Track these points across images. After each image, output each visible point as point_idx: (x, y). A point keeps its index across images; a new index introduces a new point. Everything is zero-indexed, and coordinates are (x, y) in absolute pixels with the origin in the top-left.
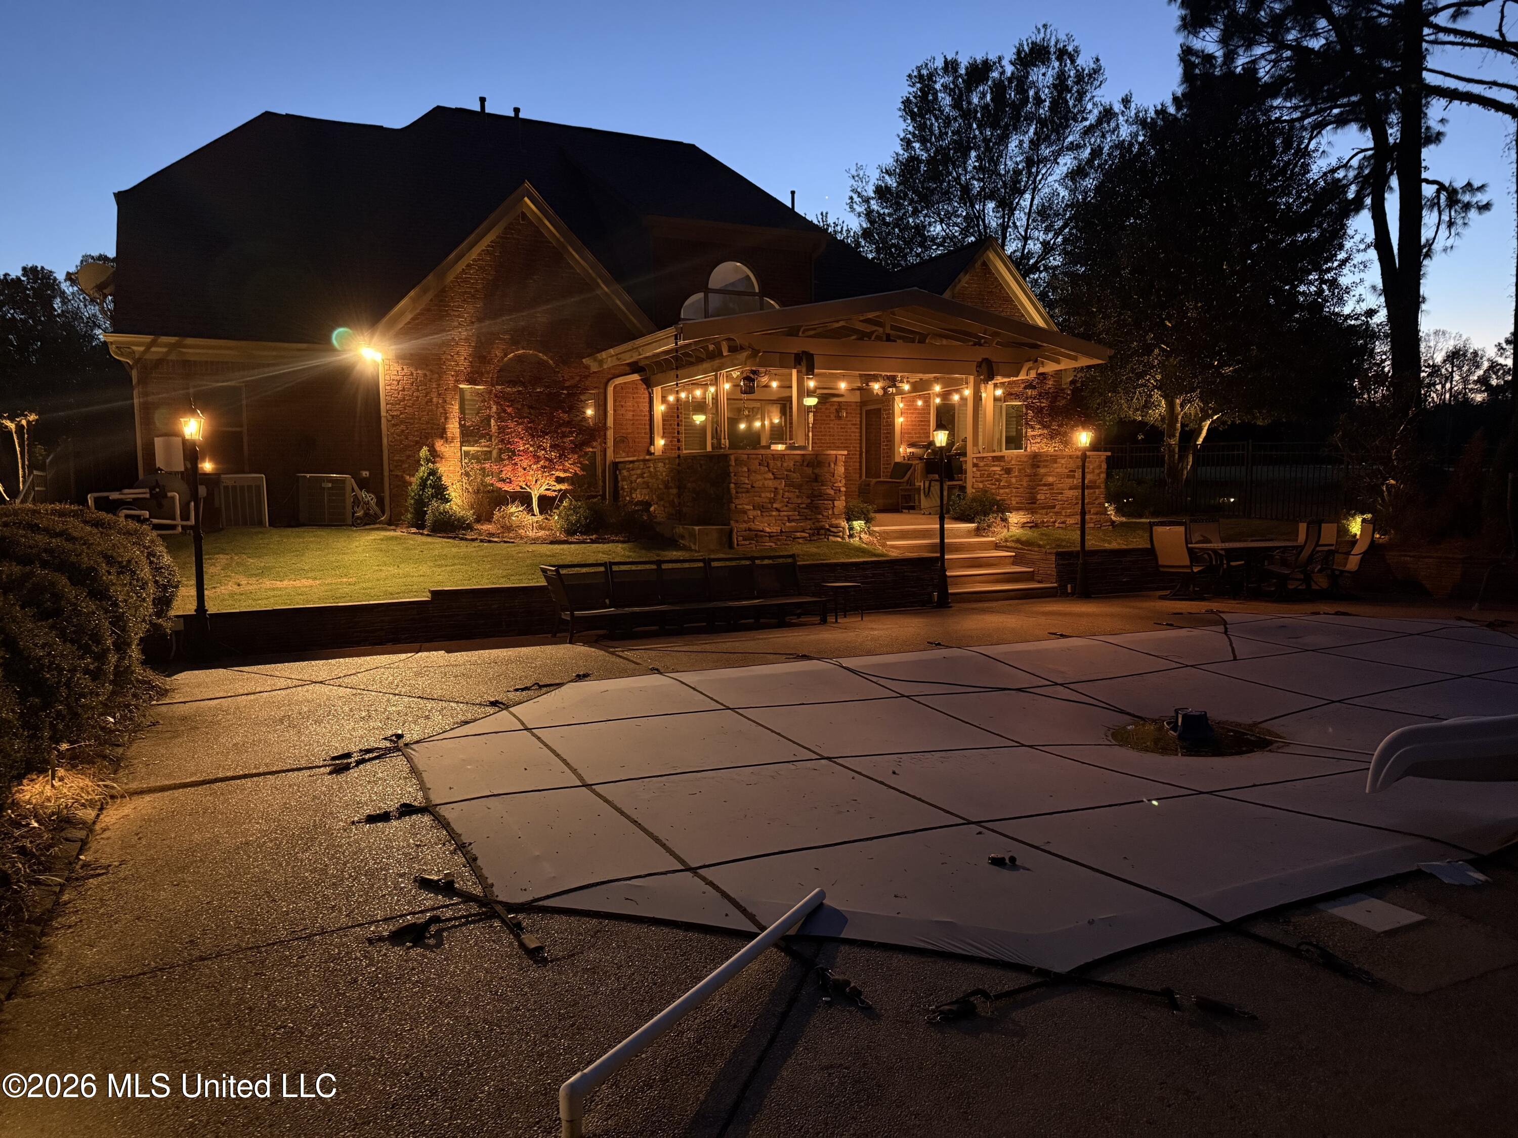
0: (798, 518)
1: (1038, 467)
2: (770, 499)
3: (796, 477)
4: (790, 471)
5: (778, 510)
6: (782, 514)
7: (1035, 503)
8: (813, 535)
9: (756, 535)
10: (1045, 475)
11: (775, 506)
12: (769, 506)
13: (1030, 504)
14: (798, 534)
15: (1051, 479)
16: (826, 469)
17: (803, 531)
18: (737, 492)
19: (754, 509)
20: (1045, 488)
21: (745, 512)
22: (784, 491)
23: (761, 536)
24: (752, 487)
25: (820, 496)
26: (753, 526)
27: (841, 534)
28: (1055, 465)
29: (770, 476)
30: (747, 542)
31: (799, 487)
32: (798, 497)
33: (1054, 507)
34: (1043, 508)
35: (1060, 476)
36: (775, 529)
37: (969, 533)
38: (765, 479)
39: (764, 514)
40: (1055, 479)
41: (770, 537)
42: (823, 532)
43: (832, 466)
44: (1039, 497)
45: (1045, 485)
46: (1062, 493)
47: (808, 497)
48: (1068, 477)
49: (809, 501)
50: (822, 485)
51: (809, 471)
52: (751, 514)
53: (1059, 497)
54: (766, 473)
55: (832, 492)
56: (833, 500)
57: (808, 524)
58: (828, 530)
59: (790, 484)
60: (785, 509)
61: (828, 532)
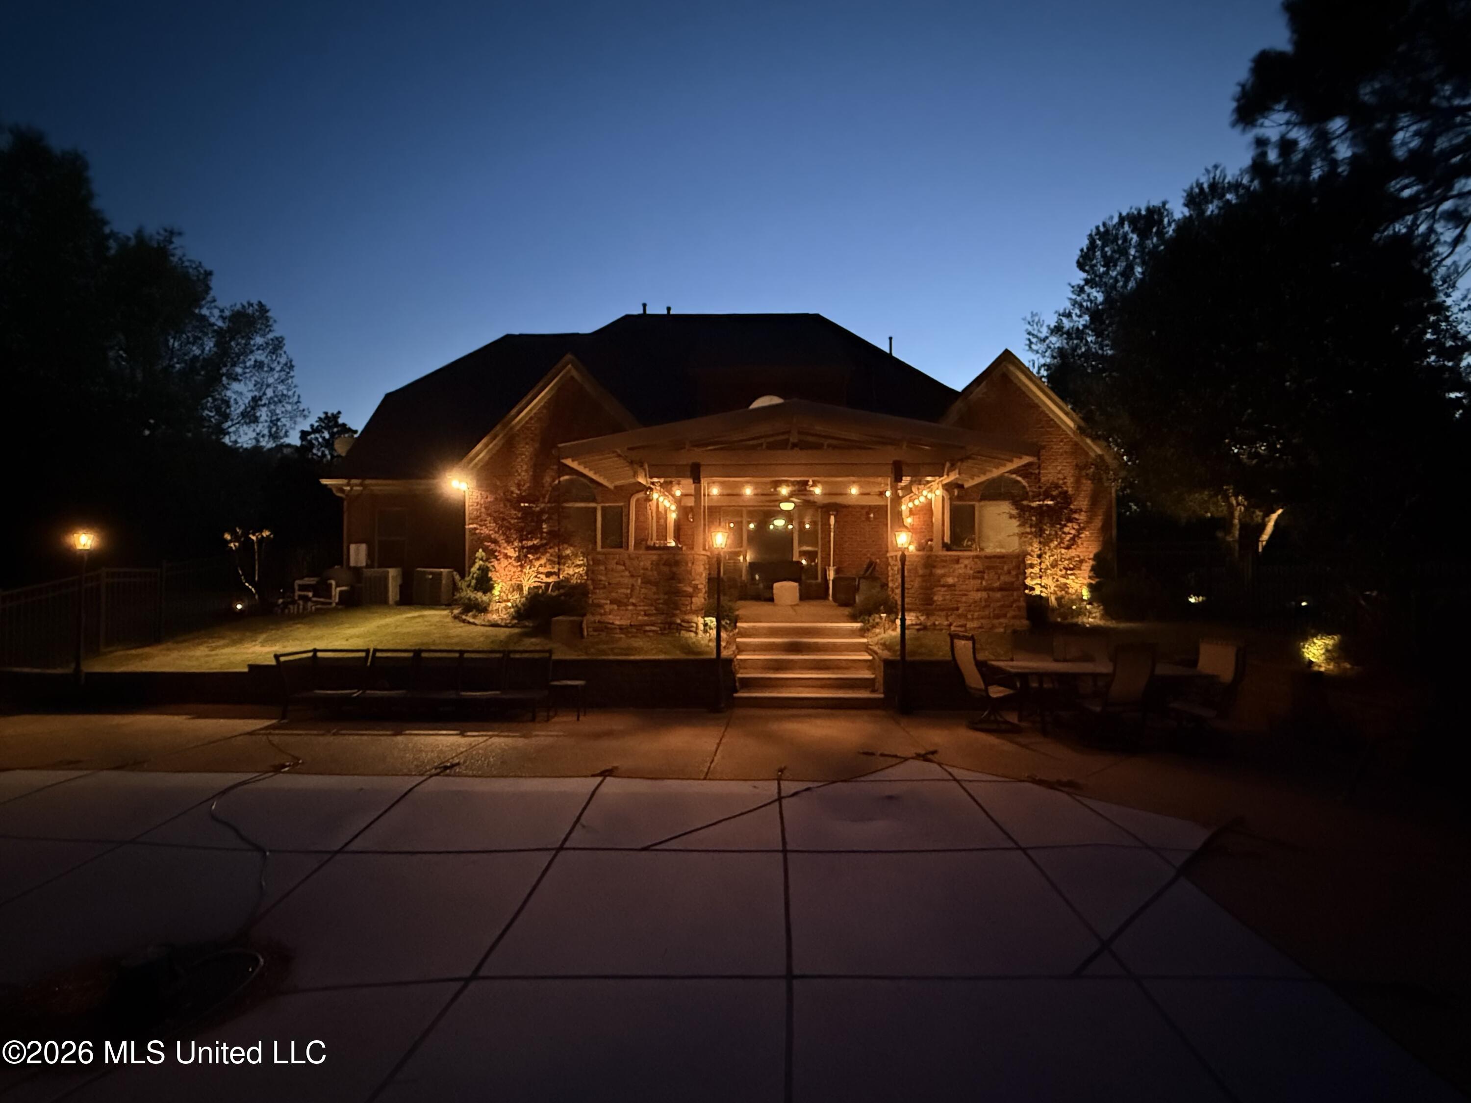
0: (654, 612)
1: (934, 567)
2: (626, 595)
3: (653, 575)
4: (647, 569)
5: (634, 605)
6: (639, 608)
7: (931, 605)
8: (665, 629)
9: (606, 628)
10: (944, 575)
11: (631, 600)
12: (625, 600)
13: (927, 605)
14: (648, 628)
15: (950, 581)
16: (683, 568)
17: (652, 625)
18: (594, 588)
19: (611, 603)
20: (943, 589)
21: (600, 606)
22: (641, 588)
23: (611, 629)
24: (609, 584)
25: (679, 593)
26: (604, 619)
27: (694, 629)
28: (957, 566)
29: (627, 573)
30: (596, 633)
31: (656, 584)
32: (655, 593)
33: (957, 609)
34: (943, 610)
35: (965, 578)
36: (625, 622)
37: (853, 633)
38: (622, 576)
39: (621, 608)
40: (956, 580)
41: (621, 629)
42: (675, 626)
43: (690, 565)
44: (935, 598)
45: (943, 586)
46: (966, 595)
47: (665, 594)
48: (974, 578)
49: (666, 597)
50: (680, 583)
51: (666, 569)
52: (608, 608)
53: (964, 599)
54: (623, 571)
55: (690, 590)
56: (691, 597)
57: (660, 619)
58: (680, 625)
59: (646, 582)
60: (642, 604)
61: (680, 627)
